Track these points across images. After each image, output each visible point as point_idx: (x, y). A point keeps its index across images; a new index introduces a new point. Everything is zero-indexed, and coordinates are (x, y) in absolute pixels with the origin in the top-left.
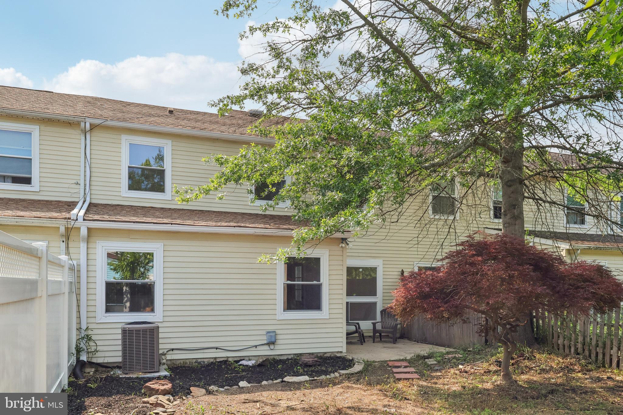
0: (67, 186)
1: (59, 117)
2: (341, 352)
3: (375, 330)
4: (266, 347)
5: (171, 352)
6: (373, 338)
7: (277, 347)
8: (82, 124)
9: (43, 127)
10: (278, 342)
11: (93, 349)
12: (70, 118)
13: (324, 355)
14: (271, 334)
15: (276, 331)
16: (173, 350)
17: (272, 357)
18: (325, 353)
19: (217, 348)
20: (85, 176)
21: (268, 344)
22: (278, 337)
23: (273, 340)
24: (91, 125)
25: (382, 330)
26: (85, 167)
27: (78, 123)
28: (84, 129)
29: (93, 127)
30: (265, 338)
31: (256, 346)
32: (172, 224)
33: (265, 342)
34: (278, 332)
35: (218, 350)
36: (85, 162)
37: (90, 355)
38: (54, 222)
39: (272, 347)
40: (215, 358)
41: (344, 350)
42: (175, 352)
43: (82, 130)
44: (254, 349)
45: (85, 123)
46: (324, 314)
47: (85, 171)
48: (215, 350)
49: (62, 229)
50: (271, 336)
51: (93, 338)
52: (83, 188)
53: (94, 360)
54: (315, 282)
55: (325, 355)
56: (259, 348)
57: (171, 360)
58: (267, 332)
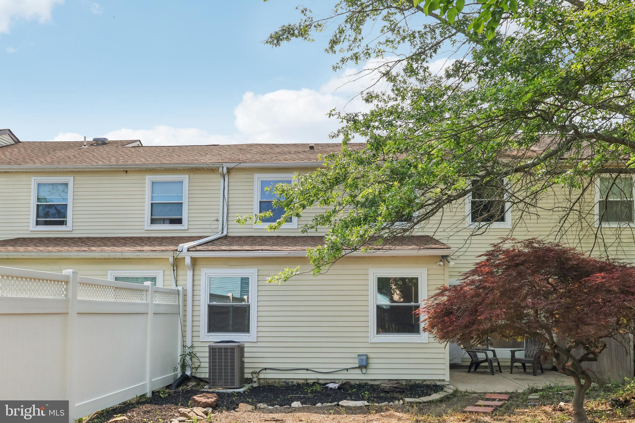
0: (209, 223)
1: (202, 165)
2: (444, 380)
3: (513, 359)
4: (358, 371)
5: (264, 371)
6: (511, 369)
7: (369, 371)
8: (221, 169)
9: (192, 176)
10: (371, 366)
11: (196, 365)
12: (210, 165)
13: (422, 383)
14: (362, 357)
15: (368, 354)
16: (266, 369)
17: (364, 382)
18: (425, 380)
19: (307, 370)
20: (223, 213)
21: (360, 367)
22: (371, 361)
23: (364, 363)
24: (227, 168)
25: (526, 359)
26: (223, 205)
27: (218, 169)
28: (222, 173)
29: (229, 170)
30: (357, 361)
31: (347, 370)
32: (262, 250)
33: (357, 365)
34: (370, 355)
35: (309, 372)
36: (224, 201)
37: (194, 371)
38: (164, 254)
39: (364, 371)
40: (306, 379)
41: (447, 378)
42: (268, 371)
43: (221, 174)
44: (345, 372)
45: (223, 168)
46: (423, 338)
47: (223, 209)
48: (305, 371)
49: (171, 259)
50: (362, 359)
51: (198, 355)
52: (221, 223)
53: (198, 376)
54: (412, 304)
55: (425, 383)
56: (350, 371)
57: (264, 379)
58: (358, 355)
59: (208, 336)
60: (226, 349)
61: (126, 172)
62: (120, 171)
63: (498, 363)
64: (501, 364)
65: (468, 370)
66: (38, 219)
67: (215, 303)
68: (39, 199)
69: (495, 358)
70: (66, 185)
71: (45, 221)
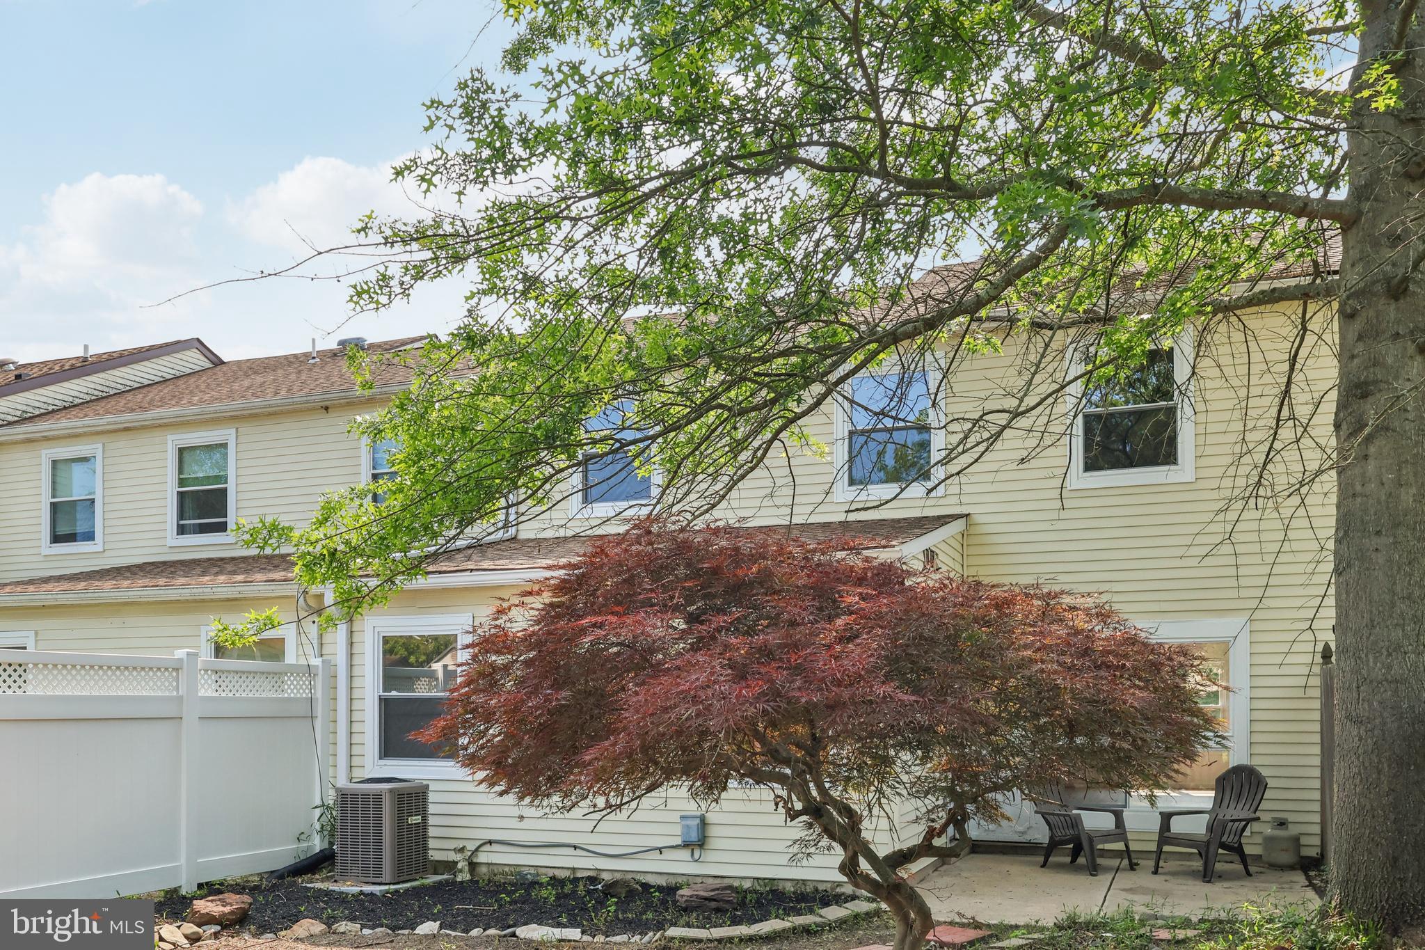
3: (1163, 835)
4: (685, 854)
5: (487, 848)
7: (709, 856)
10: (713, 843)
14: (690, 822)
15: (704, 815)
16: (490, 842)
19: (575, 848)
21: (689, 846)
22: (713, 831)
23: (697, 836)
30: (678, 830)
31: (660, 850)
32: (471, 570)
33: (679, 841)
34: (709, 818)
35: (579, 852)
38: (286, 587)
39: (697, 854)
40: (574, 870)
42: (495, 847)
44: (656, 854)
48: (571, 851)
50: (690, 827)
56: (668, 854)
57: (488, 864)
58: (682, 817)
59: (381, 766)
60: (365, 796)
61: (327, 408)
62: (314, 409)
63: (1127, 846)
64: (1133, 847)
65: (1041, 859)
66: (182, 522)
67: (394, 693)
68: (182, 482)
69: (1118, 831)
70: (224, 446)
71: (200, 524)
